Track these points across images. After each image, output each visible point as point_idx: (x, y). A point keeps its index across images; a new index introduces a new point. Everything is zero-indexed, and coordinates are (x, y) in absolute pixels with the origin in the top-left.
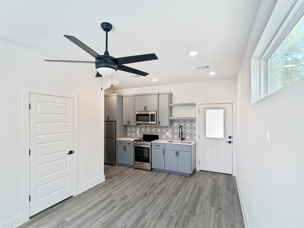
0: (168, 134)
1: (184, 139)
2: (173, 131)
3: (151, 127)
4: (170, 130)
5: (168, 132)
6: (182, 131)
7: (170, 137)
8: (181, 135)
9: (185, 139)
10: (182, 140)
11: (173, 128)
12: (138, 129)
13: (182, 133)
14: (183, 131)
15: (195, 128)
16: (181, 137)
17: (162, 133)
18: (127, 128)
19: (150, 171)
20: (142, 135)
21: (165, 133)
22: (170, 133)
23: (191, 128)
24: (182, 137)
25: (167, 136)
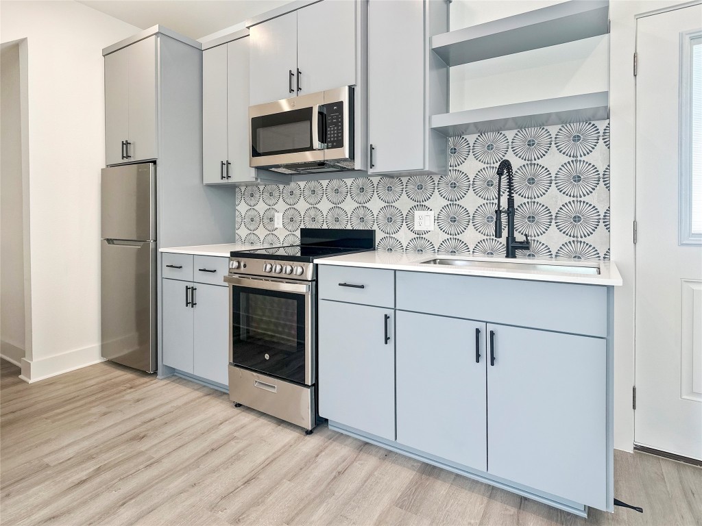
0: (425, 221)
1: (525, 246)
2: (453, 202)
3: (337, 191)
4: (437, 202)
5: (426, 213)
6: (511, 201)
7: (438, 237)
8: (504, 218)
9: (533, 245)
10: (511, 253)
11: (454, 186)
12: (281, 206)
13: (511, 211)
14: (518, 200)
15: (605, 178)
16: (505, 233)
17: (390, 220)
18: (235, 205)
19: (309, 433)
20: (298, 233)
21: (408, 219)
22: (437, 219)
23: (578, 179)
24: (511, 237)
25: (420, 235)
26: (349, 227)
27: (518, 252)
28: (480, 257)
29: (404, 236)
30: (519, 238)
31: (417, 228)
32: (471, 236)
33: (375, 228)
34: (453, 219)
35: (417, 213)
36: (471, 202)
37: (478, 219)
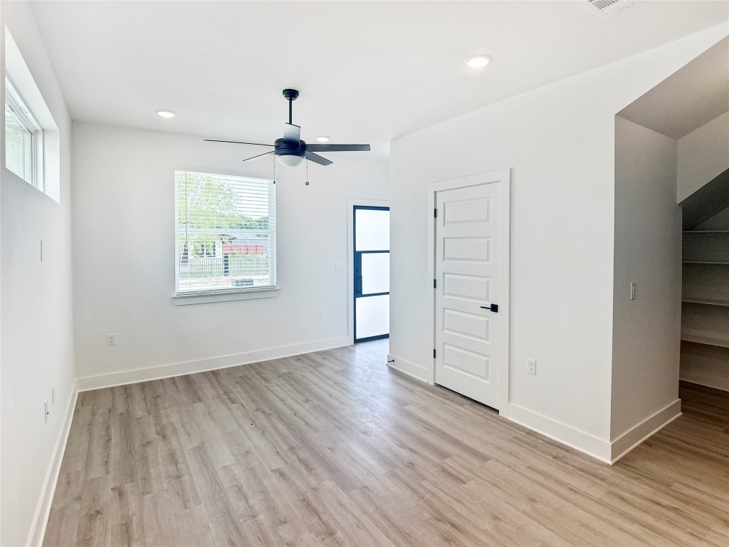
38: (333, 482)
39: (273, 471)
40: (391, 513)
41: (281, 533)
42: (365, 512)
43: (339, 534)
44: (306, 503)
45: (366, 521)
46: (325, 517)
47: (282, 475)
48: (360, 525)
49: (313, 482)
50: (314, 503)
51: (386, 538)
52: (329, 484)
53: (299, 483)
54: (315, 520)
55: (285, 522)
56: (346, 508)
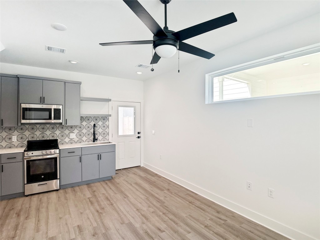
26: (48, 139)
27: (95, 141)
28: (87, 143)
29: (67, 140)
30: (96, 138)
31: (71, 138)
32: (84, 139)
33: (58, 138)
34: (80, 135)
35: (71, 134)
36: (84, 131)
37: (86, 135)
38: (136, 226)
39: (164, 231)
40: (116, 215)
41: (153, 209)
42: (125, 215)
43: (135, 210)
44: (147, 219)
45: (125, 213)
46: (140, 214)
47: (159, 230)
48: (128, 212)
49: (144, 226)
50: (143, 218)
51: (121, 209)
52: (137, 225)
53: (150, 225)
54: (143, 213)
55: (152, 212)
56: (132, 216)
